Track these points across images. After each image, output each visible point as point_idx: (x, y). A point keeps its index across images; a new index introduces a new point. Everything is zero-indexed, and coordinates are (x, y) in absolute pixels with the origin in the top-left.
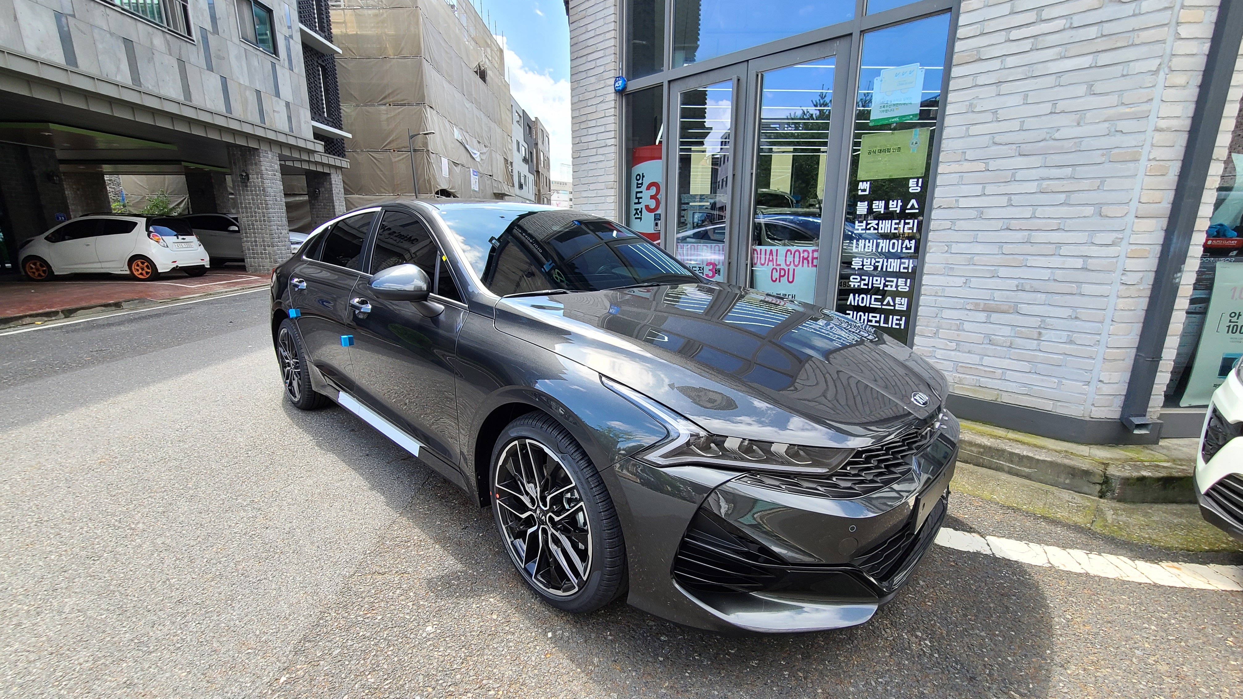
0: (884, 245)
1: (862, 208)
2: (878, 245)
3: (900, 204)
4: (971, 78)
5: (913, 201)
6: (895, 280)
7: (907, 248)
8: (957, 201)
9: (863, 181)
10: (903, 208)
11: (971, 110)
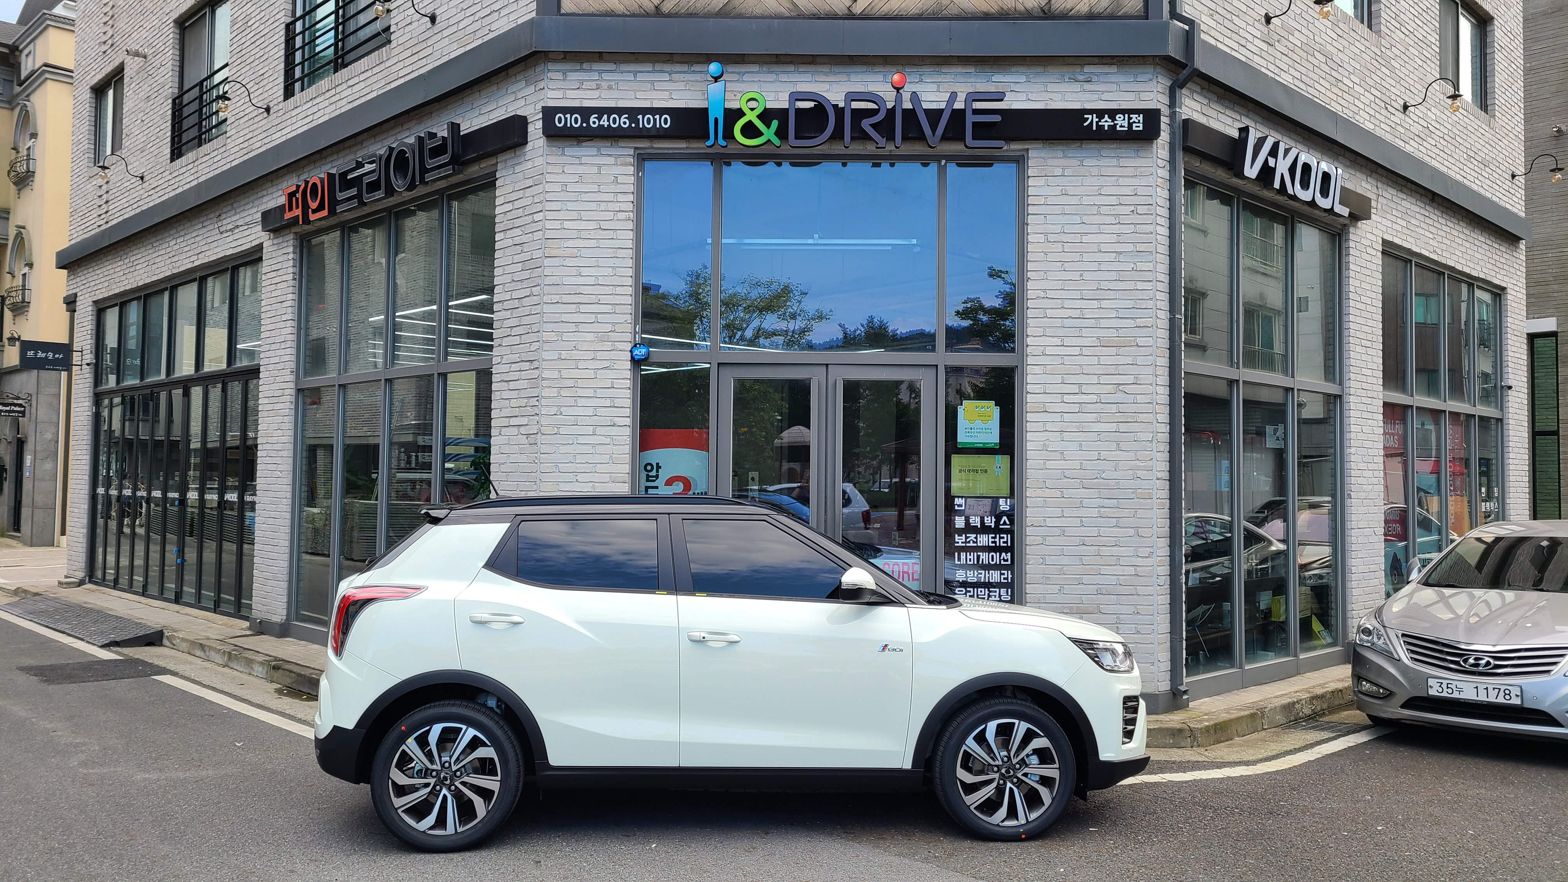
0: (984, 557)
1: (960, 522)
2: (978, 557)
3: (994, 520)
4: (1042, 424)
5: (1005, 518)
6: (998, 590)
7: (1004, 560)
8: (1045, 520)
9: (958, 497)
10: (997, 523)
11: (1045, 448)
